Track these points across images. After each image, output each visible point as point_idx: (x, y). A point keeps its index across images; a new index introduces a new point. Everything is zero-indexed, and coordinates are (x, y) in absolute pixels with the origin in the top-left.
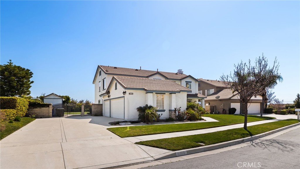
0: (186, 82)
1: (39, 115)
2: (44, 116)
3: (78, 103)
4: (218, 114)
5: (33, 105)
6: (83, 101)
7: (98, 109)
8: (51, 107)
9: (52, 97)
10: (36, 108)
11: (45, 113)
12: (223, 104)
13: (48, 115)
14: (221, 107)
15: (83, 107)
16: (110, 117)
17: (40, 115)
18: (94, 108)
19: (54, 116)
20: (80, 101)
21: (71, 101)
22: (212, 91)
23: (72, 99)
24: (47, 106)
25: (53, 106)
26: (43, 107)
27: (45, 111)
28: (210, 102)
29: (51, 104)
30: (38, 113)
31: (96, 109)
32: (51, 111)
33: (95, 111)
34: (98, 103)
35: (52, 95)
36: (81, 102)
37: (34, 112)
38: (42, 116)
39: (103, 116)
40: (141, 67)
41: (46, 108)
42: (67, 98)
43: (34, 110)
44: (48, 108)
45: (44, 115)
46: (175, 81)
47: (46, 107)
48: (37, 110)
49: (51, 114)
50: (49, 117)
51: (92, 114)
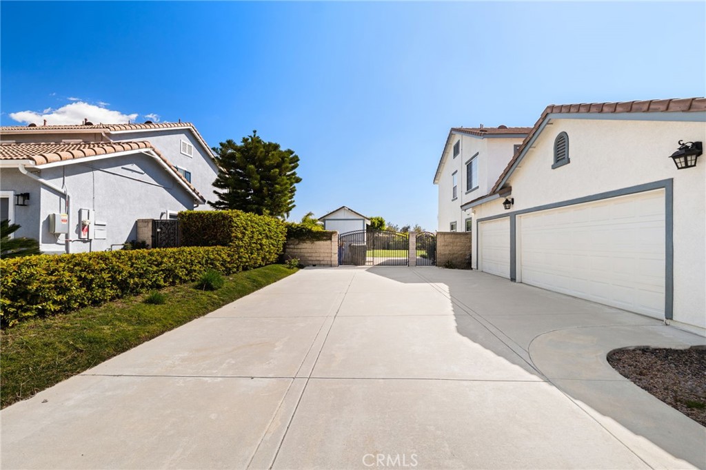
1: (310, 258)
2: (321, 262)
3: (399, 231)
5: (299, 234)
6: (409, 227)
7: (454, 248)
8: (335, 238)
9: (341, 215)
10: (304, 241)
11: (323, 255)
13: (328, 259)
15: (412, 240)
16: (513, 279)
17: (312, 259)
18: (443, 244)
19: (342, 262)
20: (403, 229)
21: (386, 227)
23: (389, 224)
24: (326, 236)
25: (340, 238)
26: (319, 239)
27: (322, 251)
29: (335, 232)
30: (309, 255)
31: (450, 248)
32: (335, 250)
33: (447, 252)
34: (448, 230)
35: (342, 211)
36: (405, 230)
37: (299, 251)
38: (316, 263)
39: (472, 269)
41: (325, 242)
42: (379, 221)
43: (300, 246)
44: (329, 242)
45: (321, 259)
47: (326, 240)
48: (307, 248)
49: (335, 258)
50: (331, 266)
51: (438, 260)
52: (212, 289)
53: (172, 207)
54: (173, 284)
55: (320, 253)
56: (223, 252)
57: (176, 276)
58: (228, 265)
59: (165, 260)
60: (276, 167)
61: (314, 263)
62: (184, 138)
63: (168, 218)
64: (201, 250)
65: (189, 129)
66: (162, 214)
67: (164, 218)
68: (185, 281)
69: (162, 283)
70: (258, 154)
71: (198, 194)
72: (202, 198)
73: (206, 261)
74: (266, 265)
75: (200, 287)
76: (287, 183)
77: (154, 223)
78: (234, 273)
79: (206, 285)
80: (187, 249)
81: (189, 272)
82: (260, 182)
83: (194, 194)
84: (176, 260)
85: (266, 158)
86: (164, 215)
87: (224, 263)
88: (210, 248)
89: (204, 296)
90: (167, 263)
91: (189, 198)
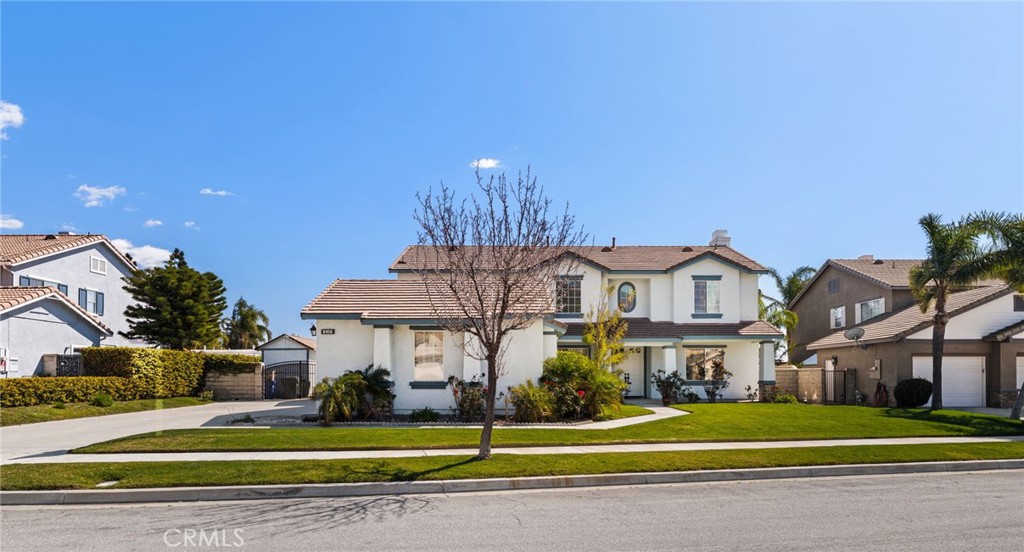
0: (694, 278)
1: (231, 393)
2: (244, 396)
4: (859, 404)
8: (259, 371)
9: (281, 344)
10: (225, 374)
11: (246, 388)
12: (877, 363)
13: (252, 392)
14: (872, 376)
17: (234, 393)
22: (879, 306)
24: (248, 368)
26: (241, 371)
27: (245, 384)
28: (841, 355)
29: (260, 365)
30: (230, 388)
32: (259, 382)
35: (283, 339)
37: (219, 383)
40: (614, 239)
41: (248, 375)
43: (221, 379)
44: (252, 375)
45: (243, 392)
46: (646, 277)
47: (249, 372)
48: (229, 381)
49: (259, 391)
50: (254, 400)
52: (102, 406)
53: (77, 342)
54: (72, 401)
55: (243, 385)
56: (118, 382)
57: (75, 397)
58: (122, 392)
59: (67, 384)
60: (190, 297)
61: (237, 397)
62: (95, 254)
63: (73, 353)
64: (96, 379)
65: (103, 243)
66: (66, 349)
67: (68, 353)
68: (82, 401)
69: (64, 399)
70: (170, 284)
71: (103, 327)
72: (108, 330)
73: (101, 388)
74: (173, 396)
75: (93, 405)
76: (204, 314)
77: (59, 357)
78: (130, 400)
79: (98, 403)
80: (84, 378)
81: (85, 395)
82: (171, 314)
83: (99, 327)
84: (74, 385)
85: (179, 287)
86: (68, 350)
87: (118, 390)
88: (104, 378)
89: (94, 409)
90: (69, 386)
91: (95, 332)
